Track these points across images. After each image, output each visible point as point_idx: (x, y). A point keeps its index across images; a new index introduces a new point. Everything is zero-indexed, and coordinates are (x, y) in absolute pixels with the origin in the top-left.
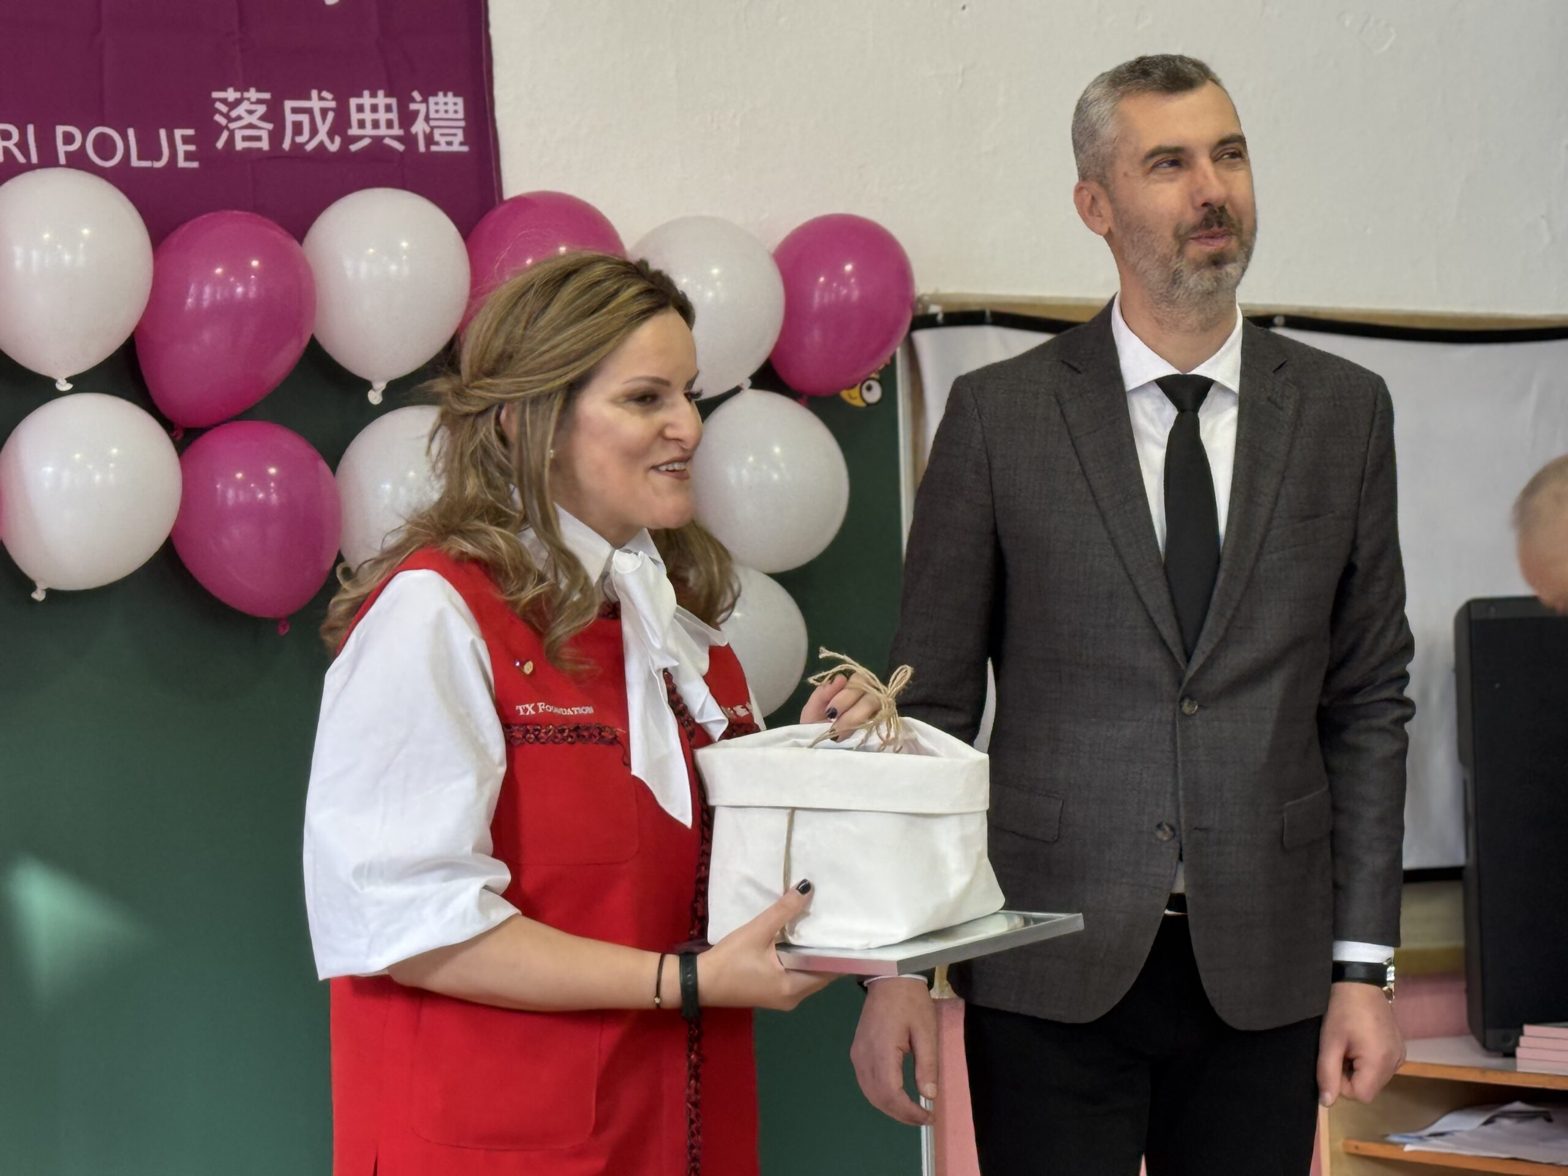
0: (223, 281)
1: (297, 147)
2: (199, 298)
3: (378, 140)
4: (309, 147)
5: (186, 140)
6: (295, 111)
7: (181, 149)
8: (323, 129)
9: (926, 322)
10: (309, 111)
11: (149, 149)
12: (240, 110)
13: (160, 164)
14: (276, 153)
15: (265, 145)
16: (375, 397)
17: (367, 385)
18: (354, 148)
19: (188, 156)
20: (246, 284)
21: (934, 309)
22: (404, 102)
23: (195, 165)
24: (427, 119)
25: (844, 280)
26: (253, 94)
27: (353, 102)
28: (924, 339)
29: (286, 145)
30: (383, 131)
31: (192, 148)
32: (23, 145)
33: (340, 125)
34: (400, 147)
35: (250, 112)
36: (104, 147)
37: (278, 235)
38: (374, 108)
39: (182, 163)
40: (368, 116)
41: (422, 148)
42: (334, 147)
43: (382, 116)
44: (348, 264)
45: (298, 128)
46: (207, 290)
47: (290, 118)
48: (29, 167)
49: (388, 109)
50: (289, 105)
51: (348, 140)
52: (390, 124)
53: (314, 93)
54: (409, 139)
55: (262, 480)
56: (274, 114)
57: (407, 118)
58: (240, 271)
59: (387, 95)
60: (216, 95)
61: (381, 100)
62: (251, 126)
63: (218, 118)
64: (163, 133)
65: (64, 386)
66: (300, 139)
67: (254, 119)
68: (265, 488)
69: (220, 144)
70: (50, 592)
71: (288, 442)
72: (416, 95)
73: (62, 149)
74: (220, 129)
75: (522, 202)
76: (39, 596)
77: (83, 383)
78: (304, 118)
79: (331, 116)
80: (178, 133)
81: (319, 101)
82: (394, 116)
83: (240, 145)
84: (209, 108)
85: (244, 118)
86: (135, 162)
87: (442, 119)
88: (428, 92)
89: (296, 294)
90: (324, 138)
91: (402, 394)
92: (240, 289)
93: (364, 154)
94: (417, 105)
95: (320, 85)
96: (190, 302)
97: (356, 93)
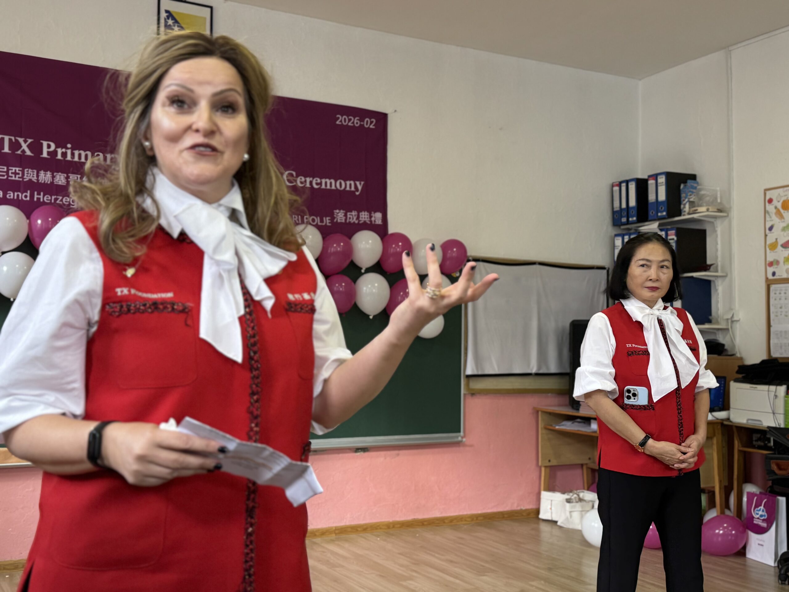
0: (335, 247)
1: (350, 222)
2: (331, 250)
3: (365, 222)
4: (352, 222)
5: (329, 220)
6: (350, 215)
8: (355, 218)
10: (352, 215)
11: (322, 221)
12: (339, 214)
13: (324, 224)
14: (346, 223)
15: (343, 221)
16: (363, 271)
17: (361, 269)
18: (361, 222)
19: (329, 223)
20: (340, 248)
21: (470, 258)
22: (370, 214)
23: (330, 225)
24: (375, 217)
25: (454, 252)
26: (342, 211)
27: (361, 214)
29: (348, 221)
30: (366, 219)
31: (330, 221)
32: (298, 220)
33: (358, 218)
34: (369, 222)
35: (341, 215)
36: (313, 220)
37: (347, 239)
38: (365, 215)
39: (328, 224)
40: (363, 216)
41: (373, 223)
42: (357, 222)
43: (366, 216)
44: (359, 244)
45: (350, 218)
46: (333, 250)
47: (348, 216)
49: (367, 215)
50: (348, 214)
51: (359, 221)
52: (367, 218)
53: (353, 211)
54: (371, 221)
55: (341, 286)
56: (346, 215)
57: (371, 217)
58: (339, 245)
59: (368, 212)
60: (335, 211)
61: (366, 213)
62: (341, 217)
63: (335, 216)
64: (324, 218)
66: (351, 220)
67: (342, 216)
68: (342, 287)
69: (335, 221)
71: (347, 279)
72: (373, 213)
73: (305, 220)
74: (335, 218)
75: (393, 235)
78: (351, 216)
79: (356, 216)
80: (328, 218)
81: (354, 213)
82: (368, 216)
83: (339, 221)
84: (333, 214)
85: (340, 216)
86: (319, 224)
87: (377, 217)
88: (375, 212)
89: (349, 251)
90: (355, 220)
91: (368, 270)
92: (339, 249)
93: (363, 223)
94: (373, 215)
95: (355, 210)
96: (329, 251)
97: (361, 212)
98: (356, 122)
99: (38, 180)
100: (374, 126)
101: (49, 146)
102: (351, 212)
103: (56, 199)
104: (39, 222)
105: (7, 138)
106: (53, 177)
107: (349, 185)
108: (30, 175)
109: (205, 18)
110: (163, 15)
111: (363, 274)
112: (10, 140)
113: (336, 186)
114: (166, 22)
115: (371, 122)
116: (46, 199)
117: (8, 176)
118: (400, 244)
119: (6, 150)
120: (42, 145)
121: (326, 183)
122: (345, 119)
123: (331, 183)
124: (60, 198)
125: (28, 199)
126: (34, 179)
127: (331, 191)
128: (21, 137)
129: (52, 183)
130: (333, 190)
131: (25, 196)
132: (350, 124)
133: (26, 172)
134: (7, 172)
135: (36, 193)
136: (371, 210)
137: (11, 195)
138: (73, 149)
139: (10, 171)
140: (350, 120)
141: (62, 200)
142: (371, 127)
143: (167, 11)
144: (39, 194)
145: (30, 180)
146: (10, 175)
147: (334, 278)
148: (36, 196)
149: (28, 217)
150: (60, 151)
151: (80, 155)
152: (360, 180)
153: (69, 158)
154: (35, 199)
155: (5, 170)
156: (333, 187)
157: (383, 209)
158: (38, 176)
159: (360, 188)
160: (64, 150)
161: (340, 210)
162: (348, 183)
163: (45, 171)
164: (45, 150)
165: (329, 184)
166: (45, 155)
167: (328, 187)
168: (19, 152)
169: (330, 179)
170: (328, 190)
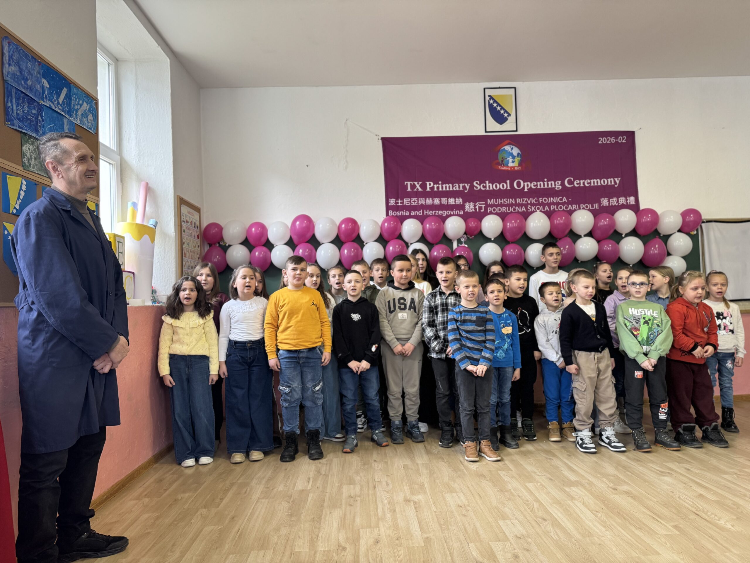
0: (603, 222)
1: (612, 205)
3: (623, 204)
4: (614, 205)
7: (597, 206)
8: (615, 202)
9: (703, 222)
10: (613, 200)
11: (593, 206)
12: (604, 201)
13: (594, 208)
15: (608, 205)
16: (623, 236)
17: (622, 234)
18: (620, 204)
21: (705, 220)
22: (626, 198)
24: (629, 200)
25: (691, 217)
26: (606, 199)
27: (619, 199)
28: (703, 225)
29: (610, 205)
30: (623, 202)
32: (576, 207)
33: (618, 202)
34: (626, 204)
36: (587, 207)
37: (611, 216)
39: (597, 208)
40: (621, 200)
41: (629, 204)
42: (617, 204)
43: (623, 200)
44: (620, 219)
45: (612, 203)
46: (601, 224)
47: (611, 201)
48: (577, 210)
50: (611, 200)
51: (619, 204)
54: (627, 203)
55: (609, 247)
56: (609, 201)
57: (627, 200)
58: (605, 220)
59: (624, 197)
60: (601, 199)
61: (623, 198)
64: (594, 205)
65: (583, 236)
66: (613, 204)
69: (602, 205)
70: (582, 262)
71: (612, 242)
73: (581, 207)
74: (601, 203)
75: (643, 210)
76: (579, 262)
77: (585, 236)
80: (596, 204)
81: (615, 199)
82: (625, 200)
83: (604, 205)
84: (600, 201)
85: (605, 202)
86: (591, 208)
87: (631, 200)
88: (629, 196)
89: (613, 223)
90: (616, 203)
91: (627, 235)
92: (605, 223)
93: (621, 205)
94: (628, 198)
95: (615, 197)
96: (599, 225)
97: (620, 197)
98: (613, 140)
99: (426, 204)
100: (625, 140)
101: (430, 184)
102: (613, 198)
103: (435, 213)
104: (428, 226)
105: (409, 183)
106: (433, 201)
107: (610, 181)
108: (422, 201)
109: (512, 95)
110: (487, 98)
111: (623, 238)
112: (411, 184)
113: (601, 183)
114: (489, 102)
115: (623, 139)
116: (430, 213)
117: (411, 203)
118: (650, 215)
119: (409, 189)
120: (426, 184)
121: (594, 182)
122: (605, 140)
123: (597, 182)
124: (437, 212)
125: (421, 214)
126: (424, 203)
127: (597, 186)
128: (416, 181)
129: (433, 204)
130: (599, 186)
131: (420, 213)
132: (608, 142)
133: (419, 200)
134: (410, 201)
135: (425, 211)
136: (626, 196)
137: (413, 213)
138: (442, 184)
139: (412, 201)
140: (608, 140)
141: (438, 213)
142: (623, 141)
143: (489, 96)
144: (426, 211)
145: (422, 204)
146: (412, 202)
147: (602, 243)
148: (425, 212)
149: (422, 223)
150: (436, 186)
151: (446, 187)
152: (617, 177)
153: (440, 189)
154: (425, 214)
155: (409, 200)
156: (599, 184)
157: (635, 194)
158: (425, 201)
159: (618, 182)
160: (438, 185)
161: (604, 198)
162: (609, 180)
163: (429, 198)
164: (428, 187)
165: (596, 182)
166: (428, 189)
167: (596, 184)
168: (415, 190)
169: (596, 179)
170: (596, 186)
